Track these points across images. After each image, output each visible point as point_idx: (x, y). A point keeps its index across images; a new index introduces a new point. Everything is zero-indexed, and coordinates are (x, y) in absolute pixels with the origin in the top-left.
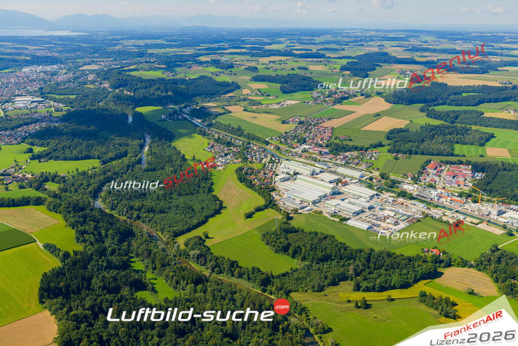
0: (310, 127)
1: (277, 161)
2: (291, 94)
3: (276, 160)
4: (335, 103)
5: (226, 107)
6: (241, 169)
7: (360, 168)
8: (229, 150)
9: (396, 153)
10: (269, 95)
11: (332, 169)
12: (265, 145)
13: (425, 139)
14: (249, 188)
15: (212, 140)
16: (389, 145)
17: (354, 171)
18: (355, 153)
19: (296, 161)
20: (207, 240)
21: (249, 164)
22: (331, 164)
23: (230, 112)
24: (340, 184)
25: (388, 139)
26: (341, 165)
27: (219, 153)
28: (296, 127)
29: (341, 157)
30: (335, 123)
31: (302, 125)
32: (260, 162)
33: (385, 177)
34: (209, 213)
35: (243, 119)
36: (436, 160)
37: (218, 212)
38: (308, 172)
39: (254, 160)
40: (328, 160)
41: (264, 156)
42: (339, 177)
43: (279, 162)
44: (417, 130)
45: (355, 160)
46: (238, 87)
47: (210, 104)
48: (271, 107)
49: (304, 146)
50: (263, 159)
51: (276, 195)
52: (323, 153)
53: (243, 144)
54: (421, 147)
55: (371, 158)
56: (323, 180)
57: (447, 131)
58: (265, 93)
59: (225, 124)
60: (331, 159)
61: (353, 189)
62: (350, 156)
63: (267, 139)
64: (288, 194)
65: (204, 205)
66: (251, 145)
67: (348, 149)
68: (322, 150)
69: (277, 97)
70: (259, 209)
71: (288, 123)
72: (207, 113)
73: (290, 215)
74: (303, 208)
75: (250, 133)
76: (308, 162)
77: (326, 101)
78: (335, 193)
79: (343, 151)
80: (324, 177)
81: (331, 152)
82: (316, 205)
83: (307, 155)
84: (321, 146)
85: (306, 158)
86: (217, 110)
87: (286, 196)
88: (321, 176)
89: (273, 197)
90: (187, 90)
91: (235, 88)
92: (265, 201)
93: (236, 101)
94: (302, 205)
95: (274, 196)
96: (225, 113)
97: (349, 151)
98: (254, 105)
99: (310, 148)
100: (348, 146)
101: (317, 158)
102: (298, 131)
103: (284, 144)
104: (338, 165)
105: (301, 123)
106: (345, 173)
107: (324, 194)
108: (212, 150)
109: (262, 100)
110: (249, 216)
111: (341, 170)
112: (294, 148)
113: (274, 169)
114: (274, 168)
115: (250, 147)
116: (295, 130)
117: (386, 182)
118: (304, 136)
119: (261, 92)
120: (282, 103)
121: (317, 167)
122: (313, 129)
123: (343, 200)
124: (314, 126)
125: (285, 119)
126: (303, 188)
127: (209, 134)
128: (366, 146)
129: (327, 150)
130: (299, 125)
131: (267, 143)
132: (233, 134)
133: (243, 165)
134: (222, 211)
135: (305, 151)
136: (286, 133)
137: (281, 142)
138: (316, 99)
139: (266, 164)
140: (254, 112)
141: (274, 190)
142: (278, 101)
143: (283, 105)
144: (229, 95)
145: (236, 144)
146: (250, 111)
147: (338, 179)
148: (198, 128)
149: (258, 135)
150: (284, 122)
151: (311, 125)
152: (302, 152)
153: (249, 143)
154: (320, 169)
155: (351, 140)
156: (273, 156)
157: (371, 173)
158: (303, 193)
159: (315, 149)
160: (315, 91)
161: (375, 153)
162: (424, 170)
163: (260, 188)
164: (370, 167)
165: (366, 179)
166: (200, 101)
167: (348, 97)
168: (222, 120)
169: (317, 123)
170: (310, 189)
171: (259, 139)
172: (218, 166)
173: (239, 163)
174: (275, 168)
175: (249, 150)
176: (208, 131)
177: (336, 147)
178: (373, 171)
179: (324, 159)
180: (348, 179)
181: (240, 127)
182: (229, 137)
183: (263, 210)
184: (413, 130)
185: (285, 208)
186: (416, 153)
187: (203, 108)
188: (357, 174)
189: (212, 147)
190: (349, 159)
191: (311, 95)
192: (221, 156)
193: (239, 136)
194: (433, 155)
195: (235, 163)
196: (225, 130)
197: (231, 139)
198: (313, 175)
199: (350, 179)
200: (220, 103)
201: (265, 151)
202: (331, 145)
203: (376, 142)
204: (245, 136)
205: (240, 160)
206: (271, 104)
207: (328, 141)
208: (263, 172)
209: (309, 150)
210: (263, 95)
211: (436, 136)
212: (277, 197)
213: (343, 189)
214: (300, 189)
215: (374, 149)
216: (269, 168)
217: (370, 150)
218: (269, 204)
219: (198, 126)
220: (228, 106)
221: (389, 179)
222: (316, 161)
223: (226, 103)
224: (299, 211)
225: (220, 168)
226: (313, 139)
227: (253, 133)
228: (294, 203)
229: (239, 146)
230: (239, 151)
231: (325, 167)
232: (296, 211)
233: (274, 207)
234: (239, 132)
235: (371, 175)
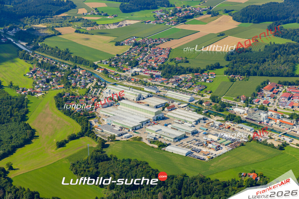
0: (145, 48)
1: (103, 86)
2: (132, 13)
3: (102, 84)
4: (178, 22)
5: (56, 29)
6: (60, 95)
7: (192, 91)
8: (52, 75)
9: (234, 74)
10: (106, 15)
11: (162, 94)
12: (93, 69)
13: (267, 60)
14: (67, 115)
15: (35, 65)
16: (227, 66)
17: (185, 95)
18: (190, 76)
19: (124, 86)
20: (11, 171)
21: (71, 90)
22: (161, 88)
23: (60, 34)
24: (166, 109)
25: (228, 59)
26: (172, 89)
27: (41, 78)
28: (131, 49)
29: (173, 80)
30: (174, 44)
31: (137, 47)
32: (84, 87)
33: (216, 100)
34: (18, 143)
35: (74, 41)
36: (274, 81)
37: (28, 141)
38: (135, 96)
39: (78, 85)
40: (159, 84)
41: (90, 80)
42: (167, 101)
43: (105, 87)
44: (260, 50)
45: (188, 83)
46: (74, 6)
47: (40, 26)
48: (108, 28)
49: (136, 69)
50: (87, 84)
51: (96, 122)
52: (154, 76)
53: (69, 68)
54: (261, 68)
55: (205, 81)
56: (148, 105)
57: (291, 50)
58: (102, 12)
59: (52, 47)
60: (162, 82)
61: (180, 113)
62: (183, 79)
63: (96, 63)
64: (108, 120)
65: (13, 135)
66: (78, 70)
67: (182, 72)
68: (154, 73)
69: (115, 16)
70: (73, 138)
71: (122, 45)
72: (34, 35)
73: (106, 143)
74: (122, 135)
75: (78, 56)
76: (137, 86)
77: (168, 21)
78: (159, 118)
79: (177, 73)
80: (151, 101)
81: (164, 75)
82: (136, 131)
83: (136, 78)
84: (153, 69)
85: (136, 82)
86: (46, 32)
87: (105, 123)
88: (148, 101)
89: (91, 124)
90: (15, 10)
91: (70, 7)
92: (81, 128)
93: (70, 22)
94: (121, 132)
95: (93, 123)
96: (55, 35)
97: (183, 73)
98: (89, 25)
99: (141, 72)
100: (182, 68)
101: (147, 82)
102: (132, 53)
103: (113, 67)
104: (168, 89)
105: (136, 44)
106: (174, 97)
107: (146, 119)
108: (34, 75)
109: (98, 20)
110: (61, 145)
111: (170, 94)
112: (124, 72)
113: (98, 95)
114: (98, 93)
115: (76, 71)
116: (129, 52)
117: (215, 105)
118: (137, 58)
119: (98, 11)
120: (120, 23)
121: (146, 91)
122: (149, 51)
123: (166, 125)
124: (151, 47)
125: (119, 41)
126: (125, 113)
127: (32, 58)
128: (202, 68)
129: (159, 73)
130: (134, 46)
131: (96, 67)
132: (59, 58)
133: (65, 90)
134: (33, 141)
135: (136, 74)
136: (117, 55)
137: (110, 66)
138: (157, 19)
139: (90, 89)
140: (87, 33)
141: (94, 116)
142: (116, 21)
143: (121, 26)
144: (63, 15)
145: (60, 68)
146: (83, 33)
147: (165, 103)
148: (20, 52)
149: (87, 58)
150: (117, 44)
151: (147, 46)
152: (132, 75)
153: (76, 67)
154: (147, 93)
155: (187, 62)
156: (99, 80)
157: (202, 96)
158: (124, 119)
159: (147, 72)
160: (158, 10)
161: (211, 75)
162: (259, 91)
163: (77, 115)
164: (203, 89)
165: (196, 103)
166: (29, 22)
167: (193, 15)
168: (49, 43)
169: (154, 44)
170: (133, 114)
171: (86, 63)
172: (37, 93)
173: (61, 88)
174: (100, 94)
175: (74, 75)
176: (32, 54)
177: (169, 70)
178: (205, 94)
179: (154, 83)
180: (176, 104)
181: (67, 49)
182: (54, 60)
183: (78, 138)
184: (255, 49)
185: (102, 136)
186: (255, 74)
187: (32, 29)
188: (186, 98)
189: (34, 72)
190: (182, 83)
191: (154, 14)
192: (42, 81)
193: (66, 60)
194: (273, 76)
195: (57, 89)
196: (51, 54)
197: (56, 63)
198: (139, 100)
199: (178, 103)
200: (51, 24)
201: (91, 75)
202: (164, 67)
203: (213, 63)
204: (72, 60)
205: (63, 85)
206: (108, 24)
207: (163, 63)
208: (85, 98)
209: (140, 73)
210: (100, 14)
211: (280, 56)
212: (95, 124)
213: (169, 114)
214: (122, 114)
215: (210, 71)
216: (93, 94)
217: (206, 72)
218: (85, 132)
219: (22, 50)
220: (59, 27)
221: (220, 102)
222: (145, 85)
223: (57, 24)
224: (117, 138)
225: (39, 95)
226: (146, 61)
227: (80, 56)
228: (112, 130)
229: (64, 71)
230: (63, 76)
231: (154, 92)
232: (113, 138)
233: (90, 135)
234: (66, 55)
235: (202, 98)
